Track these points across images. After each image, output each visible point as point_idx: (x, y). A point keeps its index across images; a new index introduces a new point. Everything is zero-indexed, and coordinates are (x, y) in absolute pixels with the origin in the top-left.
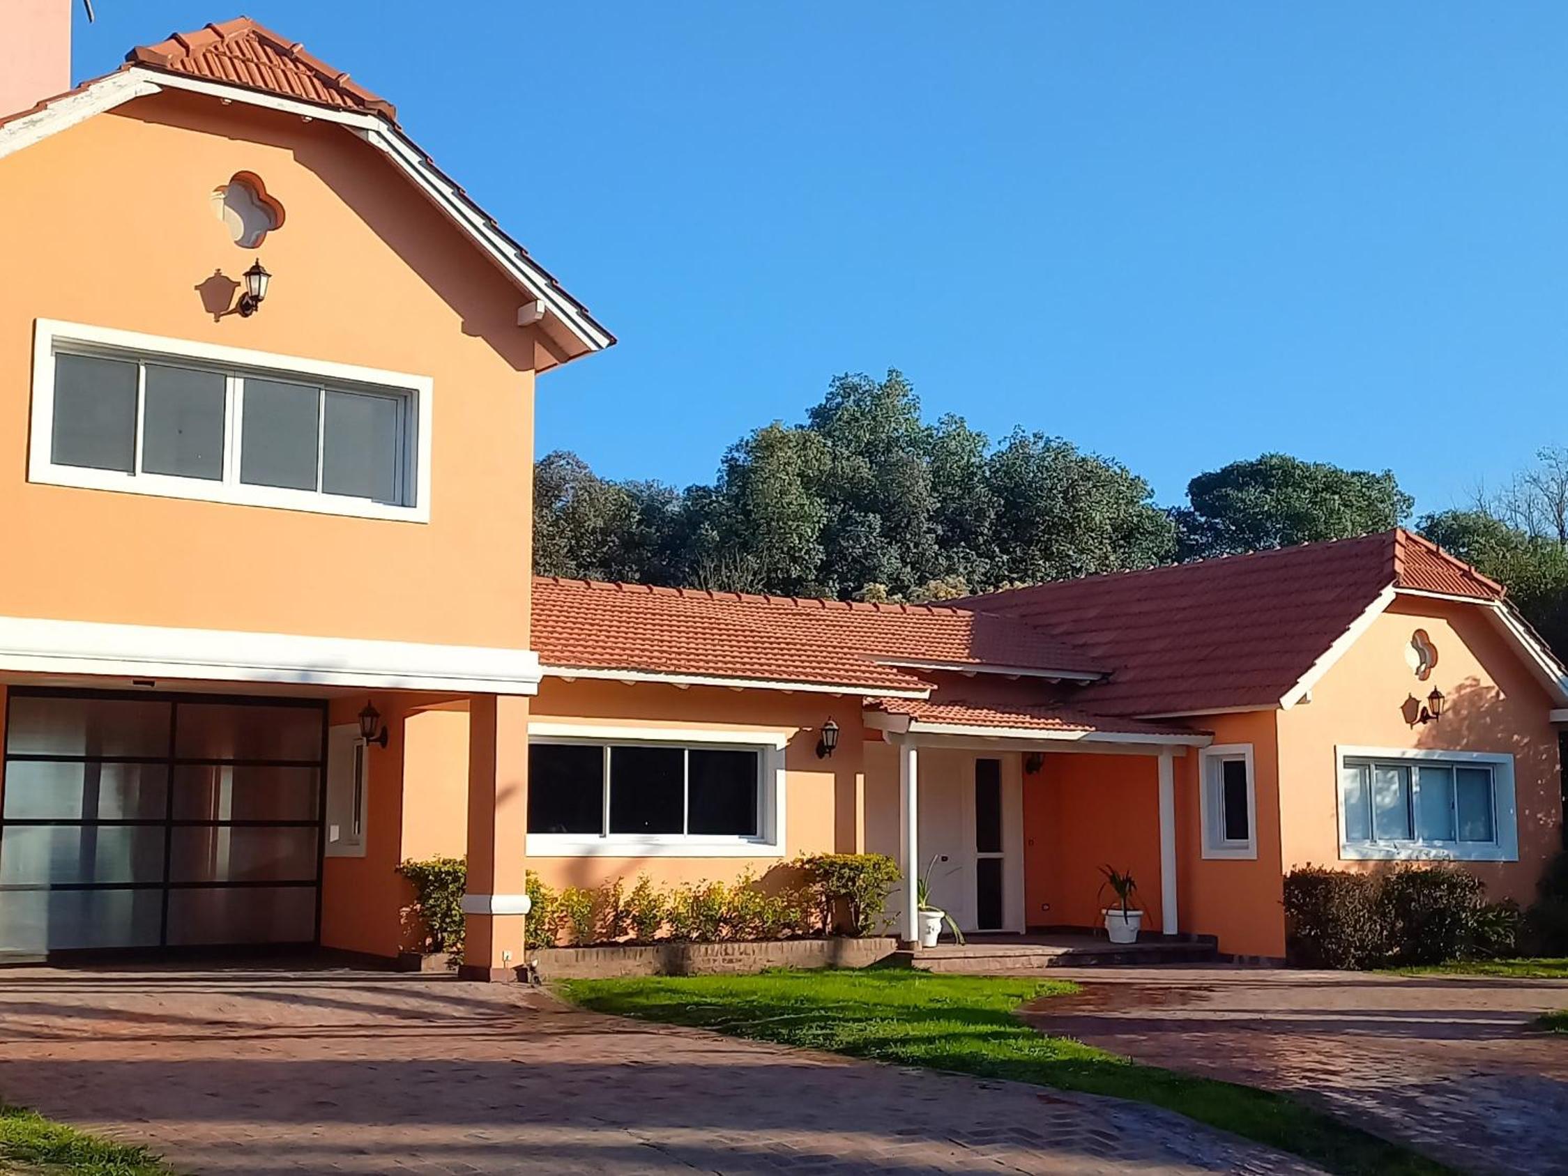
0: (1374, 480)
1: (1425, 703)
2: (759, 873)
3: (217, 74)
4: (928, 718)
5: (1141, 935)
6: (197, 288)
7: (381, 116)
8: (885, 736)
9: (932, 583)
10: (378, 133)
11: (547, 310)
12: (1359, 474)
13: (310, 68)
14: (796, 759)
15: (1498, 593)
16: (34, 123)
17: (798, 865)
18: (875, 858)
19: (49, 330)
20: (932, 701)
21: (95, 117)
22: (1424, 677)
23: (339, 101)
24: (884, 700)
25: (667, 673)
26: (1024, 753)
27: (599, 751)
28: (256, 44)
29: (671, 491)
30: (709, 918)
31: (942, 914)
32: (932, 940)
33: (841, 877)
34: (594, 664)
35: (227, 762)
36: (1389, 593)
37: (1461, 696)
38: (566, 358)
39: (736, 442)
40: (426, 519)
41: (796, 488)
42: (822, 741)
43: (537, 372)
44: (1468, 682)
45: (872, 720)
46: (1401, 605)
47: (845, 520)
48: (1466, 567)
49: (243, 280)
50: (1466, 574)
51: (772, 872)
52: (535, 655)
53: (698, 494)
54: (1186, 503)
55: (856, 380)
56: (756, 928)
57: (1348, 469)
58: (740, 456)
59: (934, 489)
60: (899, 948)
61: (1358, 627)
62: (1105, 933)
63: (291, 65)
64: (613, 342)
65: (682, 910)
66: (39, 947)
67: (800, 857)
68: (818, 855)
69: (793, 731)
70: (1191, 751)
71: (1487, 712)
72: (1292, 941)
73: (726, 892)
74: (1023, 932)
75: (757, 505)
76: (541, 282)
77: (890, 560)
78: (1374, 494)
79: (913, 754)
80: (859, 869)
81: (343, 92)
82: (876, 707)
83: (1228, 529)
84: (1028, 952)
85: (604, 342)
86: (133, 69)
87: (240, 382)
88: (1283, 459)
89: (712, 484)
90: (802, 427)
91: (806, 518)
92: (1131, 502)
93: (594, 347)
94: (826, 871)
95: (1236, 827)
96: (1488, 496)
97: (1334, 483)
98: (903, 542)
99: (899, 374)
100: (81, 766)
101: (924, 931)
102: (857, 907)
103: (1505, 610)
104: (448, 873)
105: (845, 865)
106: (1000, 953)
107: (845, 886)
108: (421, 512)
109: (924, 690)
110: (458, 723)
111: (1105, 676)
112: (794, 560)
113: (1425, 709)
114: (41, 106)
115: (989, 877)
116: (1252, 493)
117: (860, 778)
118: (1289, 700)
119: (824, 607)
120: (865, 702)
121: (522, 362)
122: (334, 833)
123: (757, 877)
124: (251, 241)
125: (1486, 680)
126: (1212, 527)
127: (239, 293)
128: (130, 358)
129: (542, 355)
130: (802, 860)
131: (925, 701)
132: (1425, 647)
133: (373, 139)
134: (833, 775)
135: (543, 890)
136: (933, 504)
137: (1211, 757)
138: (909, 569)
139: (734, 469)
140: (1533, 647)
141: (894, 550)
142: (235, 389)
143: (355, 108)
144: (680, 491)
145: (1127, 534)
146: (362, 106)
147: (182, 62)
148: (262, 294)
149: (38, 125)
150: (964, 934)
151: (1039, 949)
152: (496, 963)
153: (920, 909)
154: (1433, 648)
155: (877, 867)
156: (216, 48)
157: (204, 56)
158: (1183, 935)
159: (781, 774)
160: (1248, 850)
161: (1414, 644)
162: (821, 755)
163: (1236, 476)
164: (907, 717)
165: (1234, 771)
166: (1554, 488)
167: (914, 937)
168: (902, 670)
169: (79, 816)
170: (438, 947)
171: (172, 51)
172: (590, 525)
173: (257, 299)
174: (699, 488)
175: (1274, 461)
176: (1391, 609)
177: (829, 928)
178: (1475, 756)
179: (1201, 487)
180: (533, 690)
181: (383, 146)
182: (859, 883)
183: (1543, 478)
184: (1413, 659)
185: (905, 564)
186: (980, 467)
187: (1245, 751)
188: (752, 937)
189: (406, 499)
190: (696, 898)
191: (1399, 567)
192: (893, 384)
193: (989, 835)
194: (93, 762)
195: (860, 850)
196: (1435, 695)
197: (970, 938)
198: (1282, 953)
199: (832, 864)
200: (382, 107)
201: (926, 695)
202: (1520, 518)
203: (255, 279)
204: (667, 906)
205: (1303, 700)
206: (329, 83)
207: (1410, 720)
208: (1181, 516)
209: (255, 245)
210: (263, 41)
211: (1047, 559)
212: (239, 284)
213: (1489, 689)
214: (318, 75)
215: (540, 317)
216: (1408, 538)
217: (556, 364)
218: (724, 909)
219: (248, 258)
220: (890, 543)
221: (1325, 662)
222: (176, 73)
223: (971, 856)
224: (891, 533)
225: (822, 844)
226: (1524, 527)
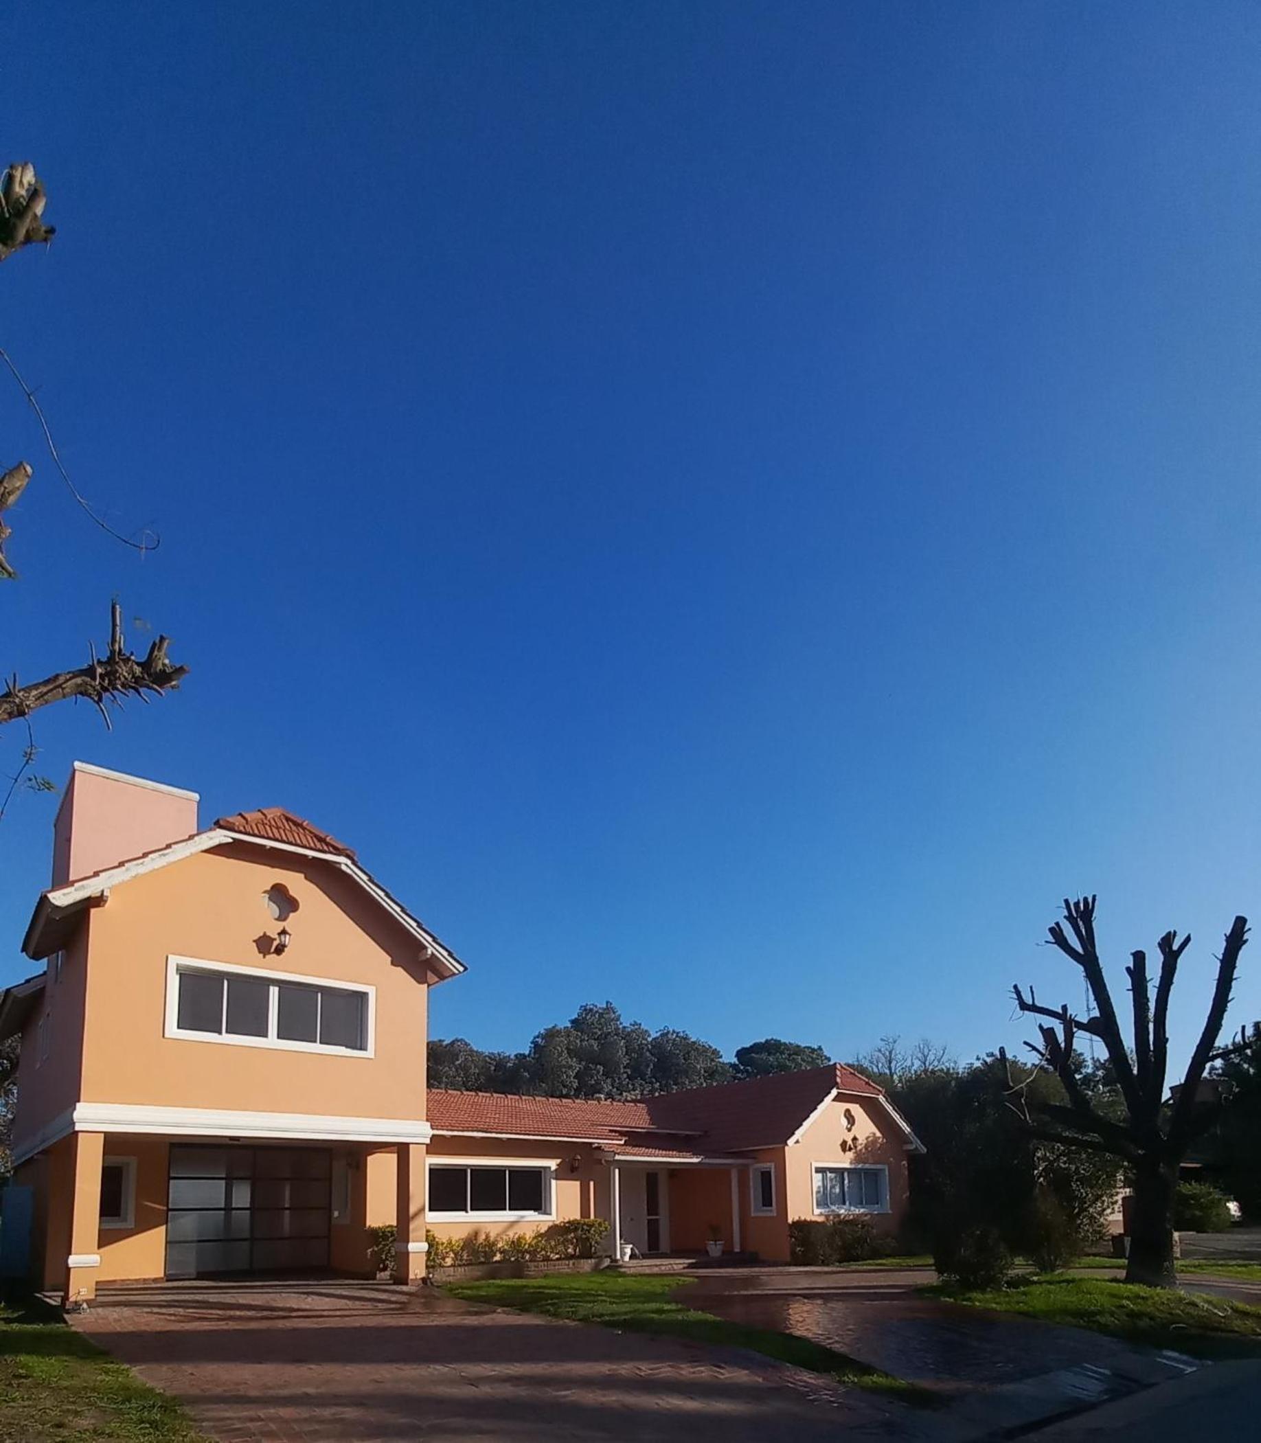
0: (813, 1050)
1: (850, 1142)
2: (543, 1229)
3: (262, 833)
4: (624, 1154)
5: (723, 1252)
6: (254, 941)
7: (348, 856)
8: (603, 1162)
9: (624, 1094)
10: (346, 865)
11: (433, 954)
12: (808, 1048)
13: (311, 832)
14: (560, 1174)
15: (881, 1092)
16: (164, 855)
17: (562, 1224)
18: (599, 1220)
19: (174, 961)
20: (626, 1144)
21: (197, 854)
22: (849, 1130)
23: (325, 848)
24: (603, 1146)
25: (497, 1133)
26: (669, 1169)
27: (465, 1171)
28: (284, 821)
29: (509, 1056)
30: (518, 1251)
31: (631, 1246)
32: (627, 1258)
33: (583, 1229)
34: (461, 1129)
35: (287, 1179)
36: (834, 1092)
37: (868, 1142)
38: (442, 977)
39: (537, 1034)
40: (373, 1057)
41: (565, 1054)
42: (572, 1165)
43: (429, 986)
44: (871, 1135)
45: (597, 1155)
46: (838, 1098)
47: (586, 1068)
48: (867, 1080)
49: (277, 936)
50: (867, 1083)
51: (550, 1228)
52: (429, 1124)
53: (522, 1057)
54: (734, 1060)
55: (592, 1007)
56: (542, 1255)
57: (803, 1045)
58: (539, 1040)
59: (627, 1054)
60: (611, 1262)
61: (821, 1107)
62: (707, 1252)
63: (302, 831)
64: (466, 969)
65: (506, 1247)
66: (192, 1271)
67: (563, 1220)
68: (572, 1219)
69: (559, 1161)
70: (747, 1166)
71: (879, 1149)
72: (793, 1253)
73: (527, 1238)
74: (668, 1252)
75: (547, 1062)
76: (430, 939)
77: (607, 1087)
78: (814, 1056)
79: (617, 1171)
80: (591, 1226)
81: (328, 844)
82: (599, 1148)
83: (753, 1071)
84: (672, 1262)
85: (461, 969)
86: (218, 830)
87: (277, 989)
88: (775, 1040)
89: (527, 1053)
90: (567, 1027)
91: (570, 1067)
92: (712, 1060)
93: (457, 972)
94: (576, 1227)
95: (767, 1202)
96: (860, 1057)
97: (798, 1050)
98: (613, 1078)
99: (611, 1004)
100: (223, 1182)
101: (623, 1254)
102: (591, 1244)
103: (884, 1099)
104: (389, 1232)
105: (585, 1224)
106: (659, 1263)
107: (585, 1234)
108: (370, 1053)
109: (621, 1140)
110: (392, 1159)
111: (706, 1132)
112: (564, 1086)
113: (850, 1145)
114: (168, 846)
115: (653, 1228)
116: (764, 1056)
117: (592, 1184)
118: (791, 1142)
119: (574, 1102)
120: (594, 1146)
121: (421, 979)
122: (336, 1214)
123: (542, 1231)
124: (282, 918)
125: (878, 1134)
126: (747, 1071)
127: (275, 943)
128: (220, 976)
129: (432, 977)
130: (564, 1222)
131: (622, 1145)
132: (849, 1116)
133: (344, 868)
134: (578, 1183)
135: (437, 1240)
136: (625, 1061)
137: (756, 1169)
138: (615, 1090)
139: (536, 1045)
140: (896, 1116)
141: (609, 1081)
142: (274, 992)
143: (335, 852)
144: (512, 1057)
145: (711, 1074)
146: (338, 852)
147: (244, 827)
148: (287, 943)
149: (167, 856)
150: (642, 1255)
151: (678, 1261)
152: (411, 1276)
153: (621, 1244)
154: (853, 1117)
155: (600, 1225)
156: (263, 821)
157: (256, 825)
158: (742, 1252)
159: (553, 1182)
160: (773, 1212)
161: (845, 1116)
162: (572, 1171)
163: (756, 1048)
164: (613, 1153)
165: (766, 1176)
166: (887, 1053)
167: (618, 1257)
168: (611, 1131)
169: (223, 1206)
170: (385, 1269)
171: (237, 821)
172: (472, 1071)
173: (284, 946)
174: (521, 1055)
175: (772, 1042)
176: (834, 1100)
177: (577, 1254)
178: (873, 1167)
179: (741, 1054)
180: (428, 1141)
181: (349, 871)
182: (592, 1232)
183: (882, 1049)
184: (844, 1122)
185: (613, 1088)
186: (646, 1045)
187: (771, 1166)
188: (541, 1259)
189: (363, 1047)
190: (513, 1242)
191: (838, 1080)
192: (609, 1008)
193: (652, 1208)
194: (230, 1180)
195: (592, 1217)
196: (855, 1139)
197: (645, 1257)
198: (788, 1259)
199: (578, 1224)
200: (348, 852)
201: (622, 1142)
202: (874, 1067)
203: (283, 937)
204: (499, 1246)
205: (797, 1142)
206: (321, 840)
207: (844, 1150)
208: (733, 1066)
209: (284, 920)
210: (288, 819)
211: (676, 1085)
212: (275, 939)
213: (879, 1138)
214: (316, 836)
215: (428, 956)
216: (842, 1067)
217: (437, 982)
218: (527, 1246)
219: (280, 926)
220: (607, 1078)
221: (807, 1124)
222: (240, 832)
223: (645, 1218)
224: (606, 1074)
225: (575, 1215)
226: (875, 1070)
